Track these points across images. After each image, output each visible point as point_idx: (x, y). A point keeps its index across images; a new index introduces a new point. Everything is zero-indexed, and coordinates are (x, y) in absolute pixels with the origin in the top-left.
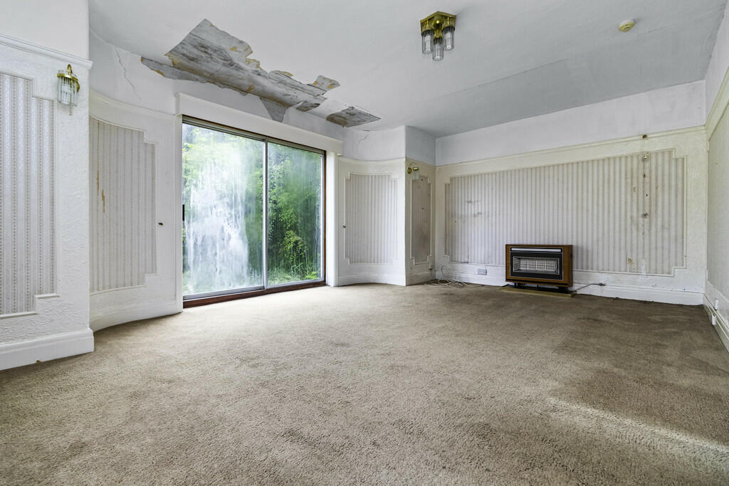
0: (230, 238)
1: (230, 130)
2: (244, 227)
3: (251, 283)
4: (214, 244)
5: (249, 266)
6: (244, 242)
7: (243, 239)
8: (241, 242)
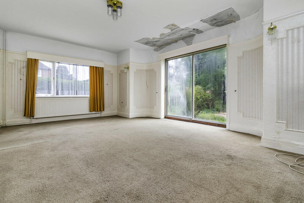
0: (180, 97)
1: (176, 58)
2: (185, 93)
3: (187, 115)
4: (176, 99)
5: (187, 109)
6: (185, 99)
7: (184, 97)
8: (184, 99)
